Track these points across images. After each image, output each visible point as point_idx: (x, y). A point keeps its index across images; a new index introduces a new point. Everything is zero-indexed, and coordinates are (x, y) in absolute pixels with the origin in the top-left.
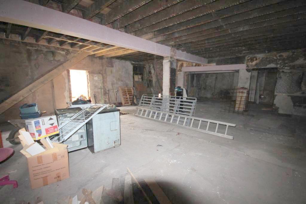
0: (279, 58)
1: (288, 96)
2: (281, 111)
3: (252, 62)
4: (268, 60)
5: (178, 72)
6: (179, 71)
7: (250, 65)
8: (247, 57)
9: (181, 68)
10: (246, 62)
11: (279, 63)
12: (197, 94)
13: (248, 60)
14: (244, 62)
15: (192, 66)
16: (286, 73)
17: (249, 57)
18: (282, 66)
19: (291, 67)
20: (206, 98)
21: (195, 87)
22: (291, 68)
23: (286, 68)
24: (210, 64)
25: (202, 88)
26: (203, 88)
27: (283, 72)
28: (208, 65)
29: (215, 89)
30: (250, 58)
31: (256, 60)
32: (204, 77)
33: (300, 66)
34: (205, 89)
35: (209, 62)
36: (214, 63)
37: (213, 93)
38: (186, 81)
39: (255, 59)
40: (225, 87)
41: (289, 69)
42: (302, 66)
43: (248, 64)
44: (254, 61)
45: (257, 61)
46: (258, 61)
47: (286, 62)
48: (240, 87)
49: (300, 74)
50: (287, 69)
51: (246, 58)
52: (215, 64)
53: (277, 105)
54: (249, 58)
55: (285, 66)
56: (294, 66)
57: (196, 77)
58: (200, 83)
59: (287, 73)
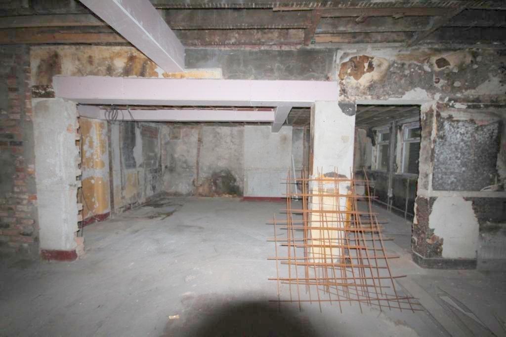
0: (436, 69)
1: (467, 199)
2: (448, 252)
3: (357, 77)
4: (407, 72)
5: (35, 101)
6: (37, 95)
7: (352, 88)
8: (340, 53)
9: (50, 81)
10: (335, 74)
11: (439, 85)
12: (149, 187)
13: (344, 65)
14: (329, 75)
15: (110, 71)
16: (458, 121)
17: (346, 55)
18: (447, 99)
19: (470, 104)
20: (176, 194)
21: (141, 166)
22: (469, 107)
23: (458, 105)
24: (194, 71)
25: (163, 167)
26: (166, 167)
27: (450, 118)
28: (186, 72)
29: (198, 168)
30: (351, 60)
31: (371, 67)
32: (168, 138)
33: (492, 101)
34: (171, 170)
35: (192, 61)
36: (213, 66)
37: (194, 182)
38: (103, 146)
39: (366, 65)
40: (222, 164)
41: (465, 111)
42: (495, 103)
43: (344, 81)
44: (364, 73)
45: (372, 73)
46: (375, 75)
47: (457, 84)
48: (324, 172)
49: (491, 127)
50: (459, 110)
51: (338, 58)
52: (217, 72)
53: (436, 233)
54: (347, 60)
55: (456, 101)
56: (478, 100)
57: (143, 134)
58: (156, 155)
59: (460, 124)
